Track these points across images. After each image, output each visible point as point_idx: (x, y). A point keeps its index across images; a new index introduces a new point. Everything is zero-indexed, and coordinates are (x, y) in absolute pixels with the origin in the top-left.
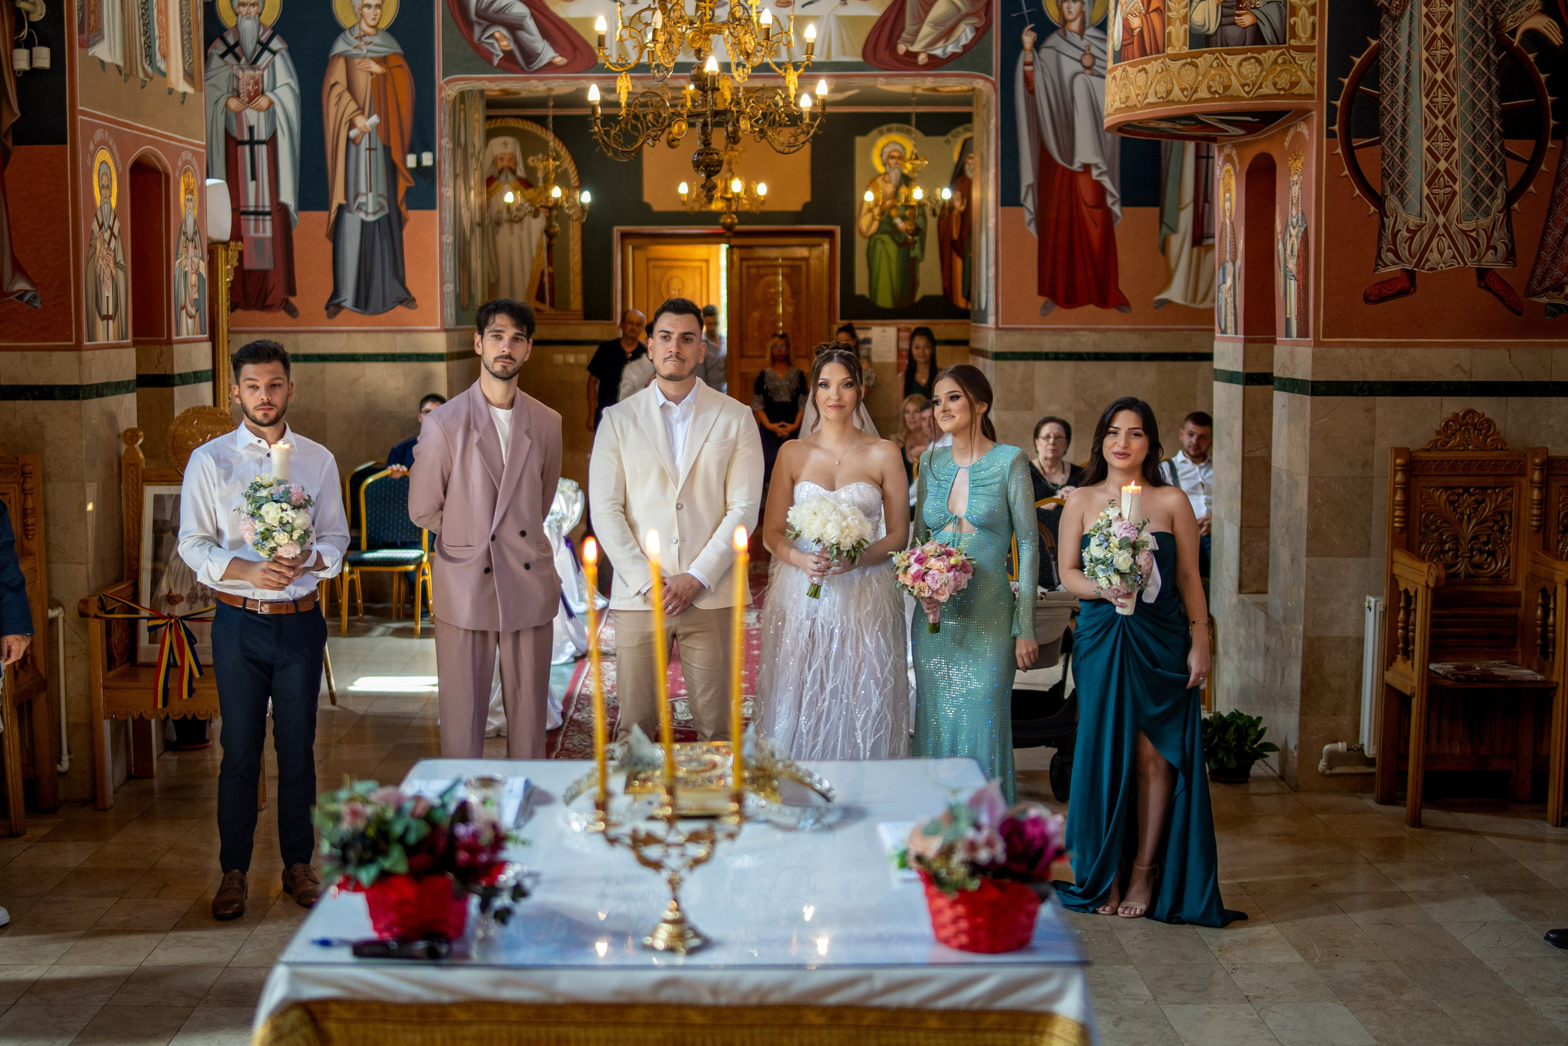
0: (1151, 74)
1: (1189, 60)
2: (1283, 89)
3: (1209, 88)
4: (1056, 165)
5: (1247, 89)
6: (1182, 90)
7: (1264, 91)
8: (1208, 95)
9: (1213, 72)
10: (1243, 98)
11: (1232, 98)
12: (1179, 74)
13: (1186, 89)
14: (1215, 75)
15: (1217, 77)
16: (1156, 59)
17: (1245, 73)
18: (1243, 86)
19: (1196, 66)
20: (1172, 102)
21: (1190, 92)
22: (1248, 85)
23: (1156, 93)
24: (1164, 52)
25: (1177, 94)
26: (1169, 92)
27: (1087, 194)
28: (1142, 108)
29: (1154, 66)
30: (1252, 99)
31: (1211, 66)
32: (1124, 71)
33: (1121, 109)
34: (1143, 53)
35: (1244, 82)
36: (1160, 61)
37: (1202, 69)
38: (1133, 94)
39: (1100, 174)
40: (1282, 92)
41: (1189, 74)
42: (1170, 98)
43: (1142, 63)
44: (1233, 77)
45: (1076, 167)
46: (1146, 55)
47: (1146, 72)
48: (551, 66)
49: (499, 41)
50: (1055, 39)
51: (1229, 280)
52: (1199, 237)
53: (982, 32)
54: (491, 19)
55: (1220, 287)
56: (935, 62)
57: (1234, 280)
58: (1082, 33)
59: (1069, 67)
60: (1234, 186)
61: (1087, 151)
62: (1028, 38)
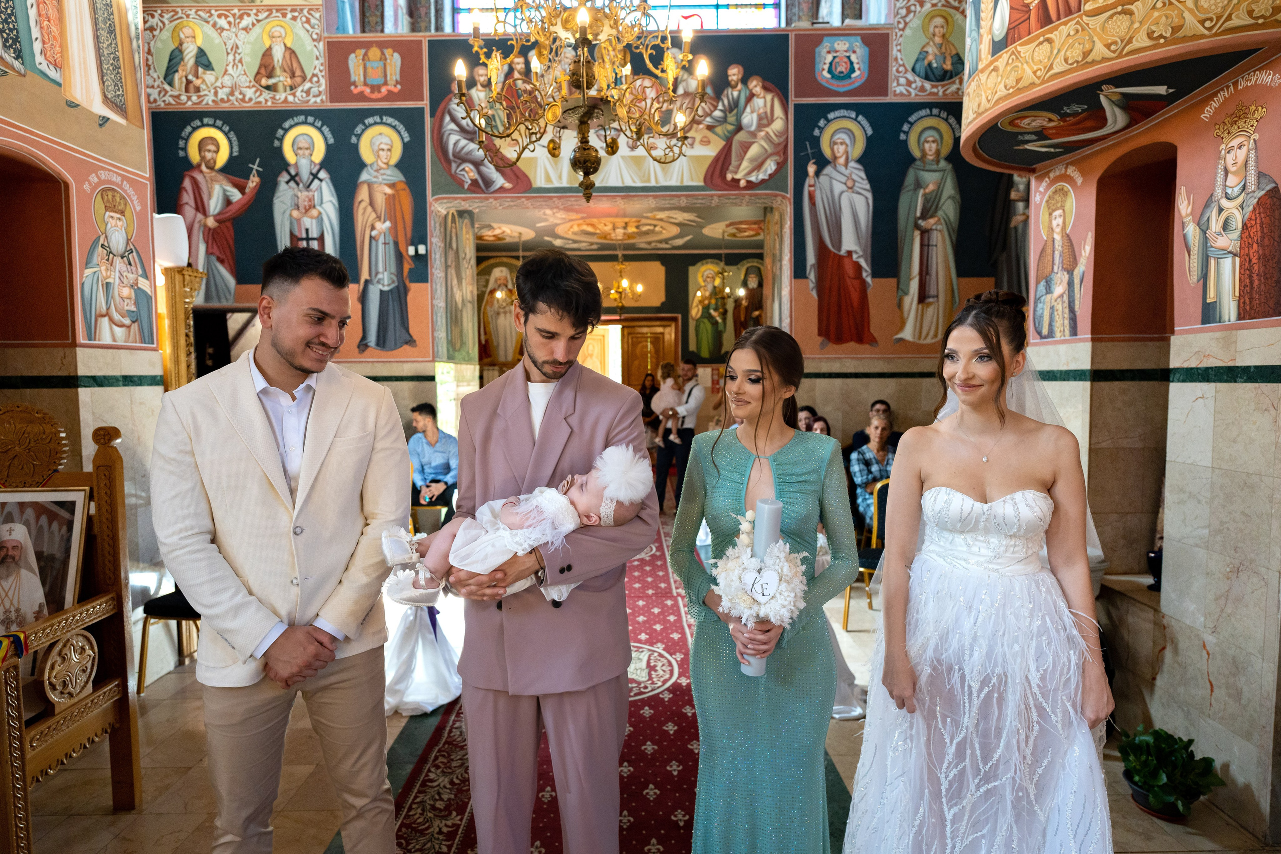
0: (1057, 44)
1: (1119, 9)
2: (1262, 17)
3: (1150, 35)
4: (830, 251)
5: (1208, 24)
6: (1108, 46)
7: (1235, 22)
8: (1148, 43)
9: (1156, 14)
10: (1203, 36)
11: (1185, 39)
12: (1103, 28)
13: (1115, 43)
14: (1160, 17)
15: (1164, 18)
16: (1065, 24)
17: (1206, 6)
18: (1202, 22)
19: (1131, 13)
20: (1093, 63)
21: (1120, 45)
22: (1211, 19)
23: (1066, 60)
24: (1079, 10)
25: (1100, 50)
26: (1086, 54)
27: (850, 271)
28: (1043, 82)
29: (1063, 31)
30: (1216, 35)
31: (1154, 7)
32: (1013, 53)
33: (1009, 94)
34: (1046, 20)
35: (1203, 16)
36: (1075, 22)
37: (1138, 16)
38: (1029, 72)
39: (859, 257)
40: (1260, 21)
41: (1119, 26)
42: (1089, 59)
43: (1043, 34)
44: (1187, 14)
45: (843, 252)
46: (1051, 22)
47: (1049, 41)
48: (502, 189)
49: (468, 173)
50: (828, 170)
51: (1059, 289)
52: (923, 297)
53: (781, 166)
54: (462, 158)
55: (1037, 300)
56: (750, 185)
57: (1070, 284)
58: (846, 165)
59: (838, 187)
60: (1071, 202)
61: (850, 242)
62: (811, 169)
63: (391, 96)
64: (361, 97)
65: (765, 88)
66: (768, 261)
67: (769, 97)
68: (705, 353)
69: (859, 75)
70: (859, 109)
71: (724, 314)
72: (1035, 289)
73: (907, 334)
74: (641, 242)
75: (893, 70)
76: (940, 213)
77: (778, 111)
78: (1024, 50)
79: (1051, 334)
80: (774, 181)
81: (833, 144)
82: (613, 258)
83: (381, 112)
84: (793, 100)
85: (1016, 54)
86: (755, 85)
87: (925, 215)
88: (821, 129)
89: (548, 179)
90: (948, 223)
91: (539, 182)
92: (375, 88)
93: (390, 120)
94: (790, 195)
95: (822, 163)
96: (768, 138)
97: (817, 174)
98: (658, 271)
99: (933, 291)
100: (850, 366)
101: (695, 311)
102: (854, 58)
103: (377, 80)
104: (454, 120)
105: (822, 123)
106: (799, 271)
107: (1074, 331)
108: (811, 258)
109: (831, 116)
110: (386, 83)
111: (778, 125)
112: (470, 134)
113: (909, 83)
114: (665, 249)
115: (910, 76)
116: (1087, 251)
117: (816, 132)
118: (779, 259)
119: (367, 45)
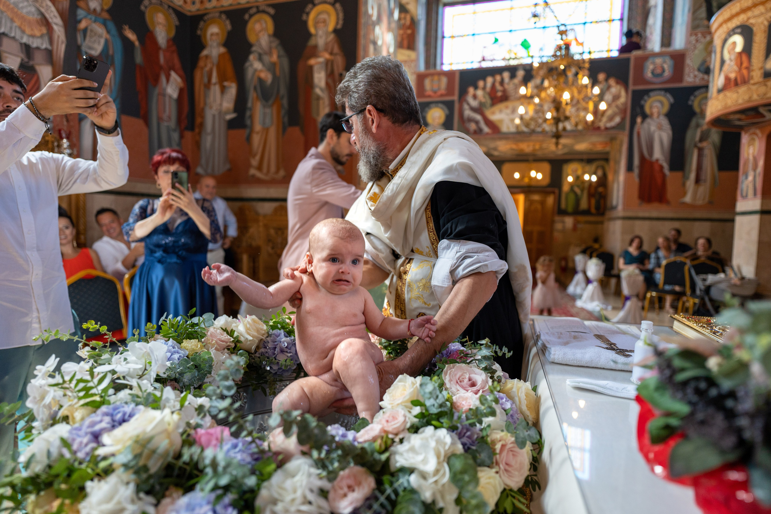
0: (740, 92)
1: (763, 84)
4: (647, 159)
12: (757, 90)
19: (767, 86)
20: (752, 101)
21: (763, 96)
23: (743, 99)
24: (748, 83)
25: (755, 97)
27: (657, 168)
34: (736, 84)
38: (730, 102)
39: (662, 162)
41: (762, 89)
45: (653, 159)
46: (738, 86)
47: (738, 92)
48: (487, 134)
49: (473, 127)
50: (648, 120)
51: (750, 178)
52: (698, 181)
53: (623, 119)
54: (470, 120)
55: (742, 182)
56: (607, 129)
57: (755, 177)
58: (658, 117)
59: (653, 128)
60: (757, 143)
61: (658, 154)
62: (639, 120)
63: (442, 95)
64: (429, 96)
65: (617, 83)
66: (612, 163)
67: (619, 87)
68: (570, 209)
69: (667, 73)
70: (666, 90)
71: (582, 190)
72: (741, 177)
73: (688, 199)
74: (540, 154)
75: (687, 70)
76: (710, 140)
77: (623, 93)
78: (728, 94)
79: (747, 196)
80: (620, 126)
81: (651, 107)
82: (526, 161)
83: (437, 103)
84: (631, 87)
85: (725, 96)
86: (612, 82)
87: (701, 140)
88: (646, 101)
89: (508, 128)
90: (714, 145)
91: (504, 129)
92: (435, 92)
93: (440, 105)
94: (627, 132)
95: (645, 116)
96: (617, 106)
97: (643, 122)
98: (547, 167)
99: (703, 177)
100: (655, 214)
101: (566, 188)
102: (666, 66)
103: (435, 88)
104: (468, 104)
105: (646, 97)
106: (630, 168)
107: (755, 194)
108: (636, 161)
109: (651, 94)
110: (439, 89)
111: (622, 100)
112: (473, 109)
113: (695, 76)
114: (552, 156)
115: (696, 73)
116: (761, 163)
117: (642, 102)
118: (618, 162)
119: (432, 75)
